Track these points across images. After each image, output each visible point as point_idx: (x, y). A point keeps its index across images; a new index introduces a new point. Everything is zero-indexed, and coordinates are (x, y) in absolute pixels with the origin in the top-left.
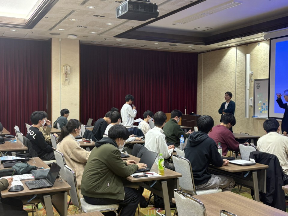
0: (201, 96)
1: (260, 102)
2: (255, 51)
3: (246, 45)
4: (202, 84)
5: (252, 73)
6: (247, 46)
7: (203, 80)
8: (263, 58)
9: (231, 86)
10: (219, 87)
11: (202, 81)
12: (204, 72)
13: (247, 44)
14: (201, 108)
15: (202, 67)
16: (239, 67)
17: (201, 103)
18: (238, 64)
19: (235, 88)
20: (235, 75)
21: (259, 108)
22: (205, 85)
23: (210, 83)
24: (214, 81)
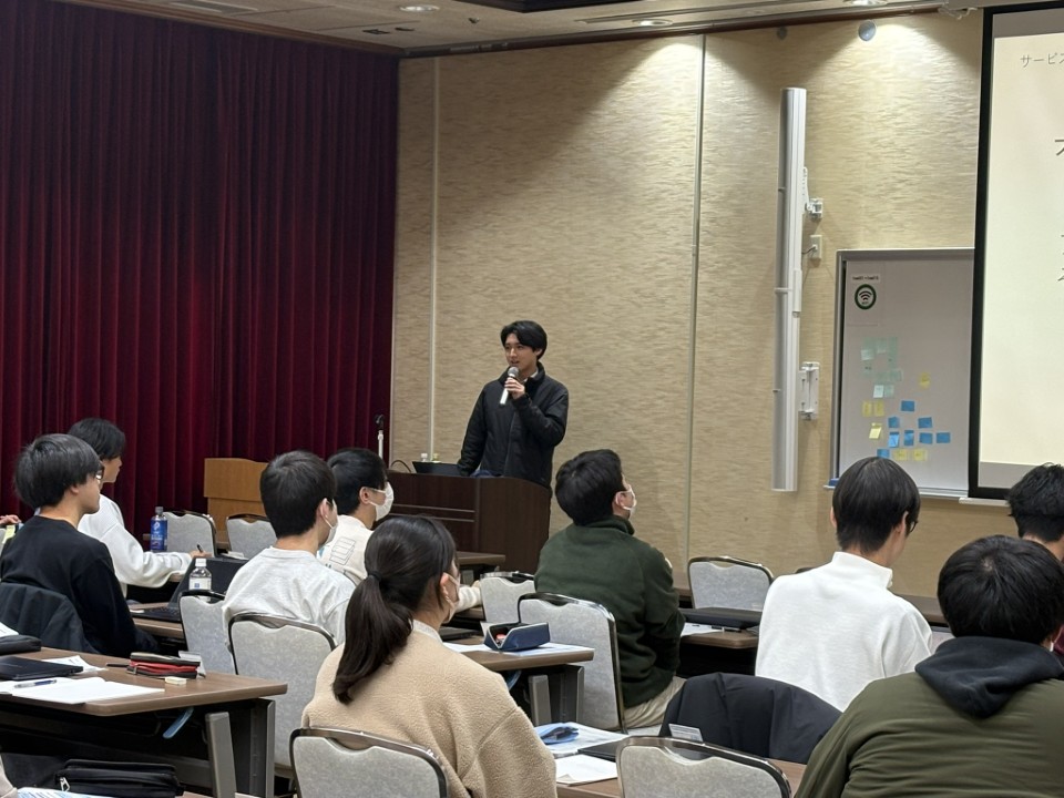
0: (428, 340)
1: (878, 393)
2: (840, 75)
3: (774, 31)
4: (429, 263)
5: (817, 207)
6: (782, 35)
7: (441, 235)
8: (899, 120)
9: (661, 284)
10: (568, 290)
11: (431, 246)
13: (781, 24)
14: (427, 422)
15: (431, 150)
16: (726, 170)
17: (421, 388)
18: (713, 151)
19: (689, 298)
20: (692, 220)
21: (875, 433)
22: (455, 270)
23: (497, 257)
24: (530, 245)
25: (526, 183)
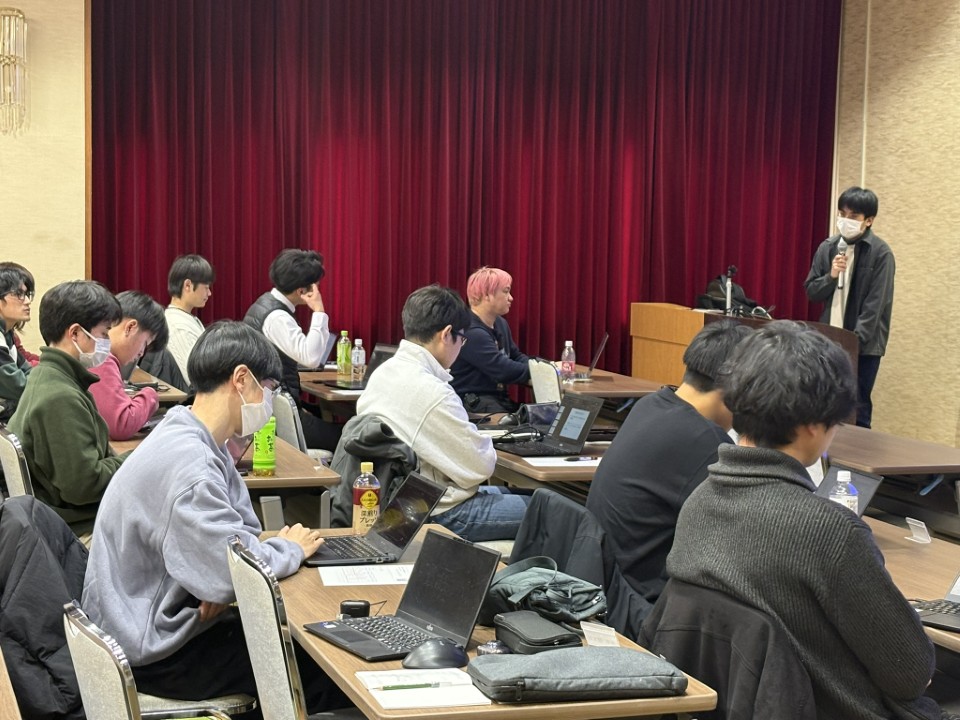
7: (870, 102)
11: (862, 107)
12: (875, 55)
22: (877, 134)
23: (904, 120)
24: (926, 108)
25: (926, 49)
